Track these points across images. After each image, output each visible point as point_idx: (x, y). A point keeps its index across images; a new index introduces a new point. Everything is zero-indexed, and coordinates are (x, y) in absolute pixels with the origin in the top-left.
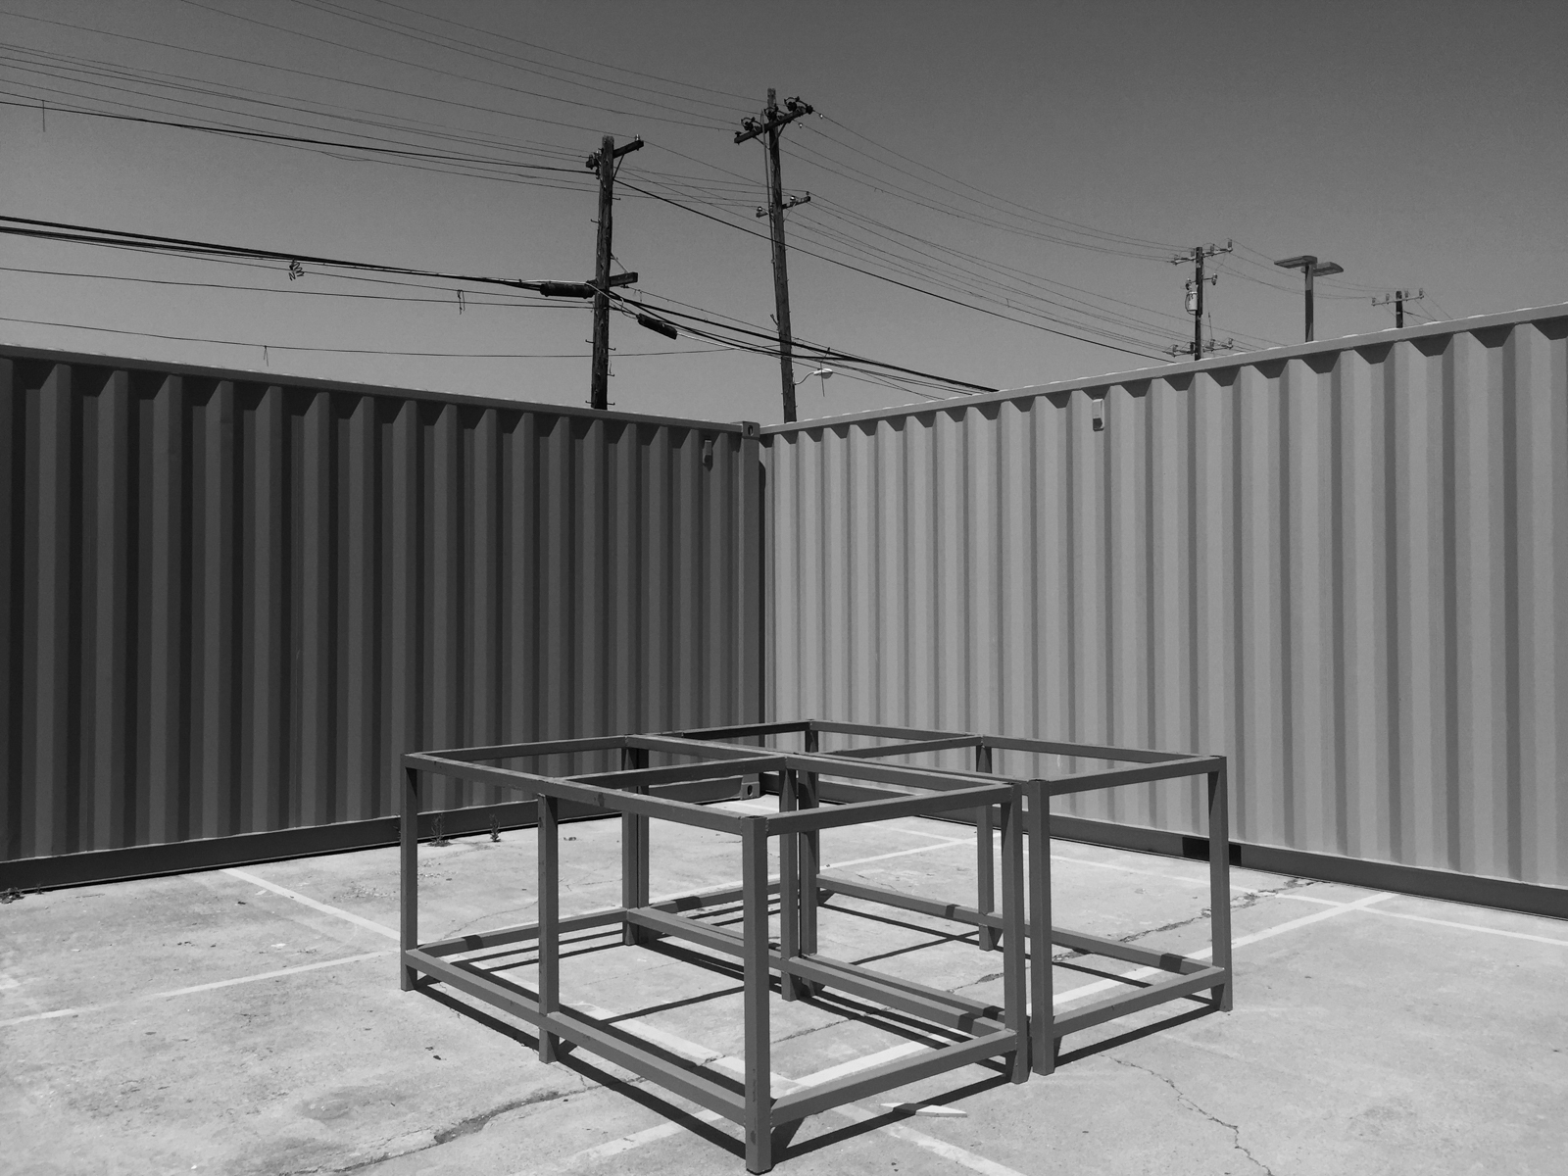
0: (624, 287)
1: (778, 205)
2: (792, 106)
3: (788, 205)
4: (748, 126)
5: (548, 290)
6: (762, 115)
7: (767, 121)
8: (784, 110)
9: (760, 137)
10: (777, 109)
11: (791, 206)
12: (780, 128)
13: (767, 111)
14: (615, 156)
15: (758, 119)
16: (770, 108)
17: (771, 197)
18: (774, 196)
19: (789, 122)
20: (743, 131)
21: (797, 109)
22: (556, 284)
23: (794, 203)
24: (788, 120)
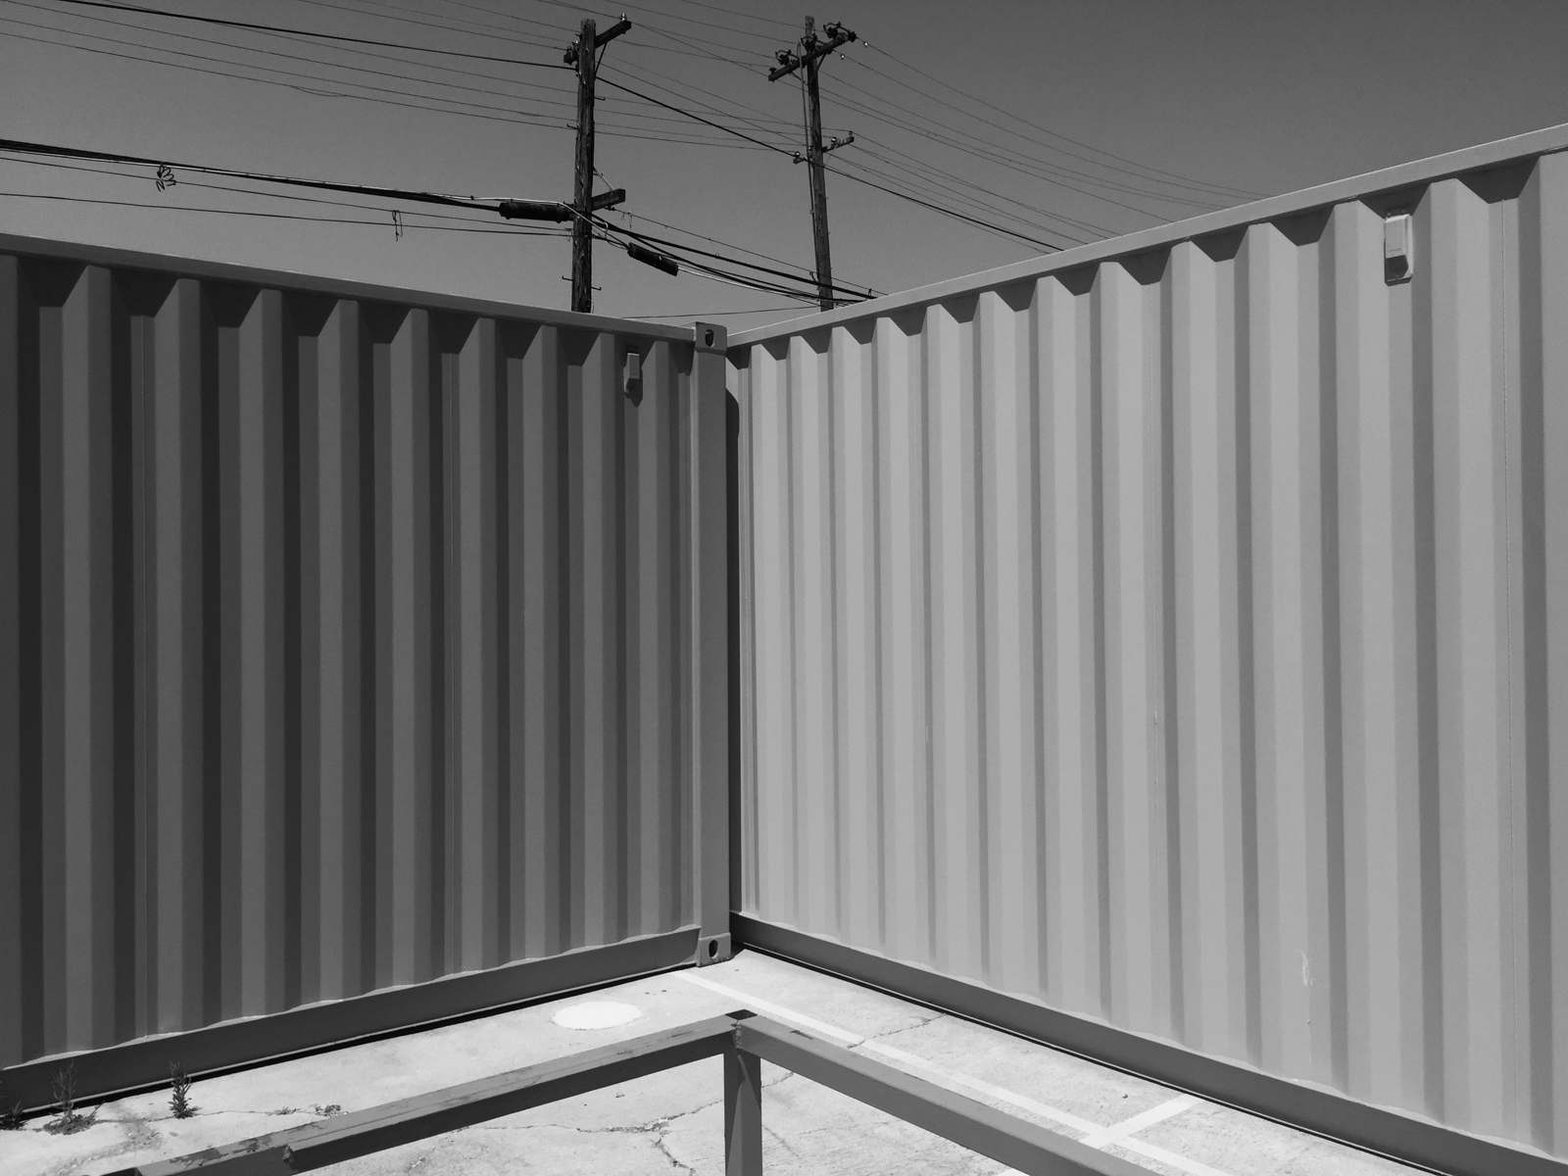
0: (610, 209)
1: (817, 146)
2: (832, 33)
3: (829, 148)
4: (784, 60)
5: (509, 210)
6: (799, 45)
7: (804, 52)
8: (824, 39)
9: (797, 72)
10: (815, 38)
11: (832, 148)
12: (819, 59)
13: (805, 41)
14: (597, 45)
15: (794, 52)
16: (807, 37)
17: (810, 138)
18: (813, 138)
19: (830, 53)
20: (779, 67)
21: (839, 36)
22: (519, 204)
23: (836, 144)
24: (828, 50)
